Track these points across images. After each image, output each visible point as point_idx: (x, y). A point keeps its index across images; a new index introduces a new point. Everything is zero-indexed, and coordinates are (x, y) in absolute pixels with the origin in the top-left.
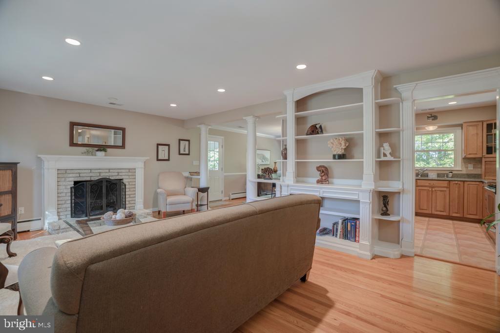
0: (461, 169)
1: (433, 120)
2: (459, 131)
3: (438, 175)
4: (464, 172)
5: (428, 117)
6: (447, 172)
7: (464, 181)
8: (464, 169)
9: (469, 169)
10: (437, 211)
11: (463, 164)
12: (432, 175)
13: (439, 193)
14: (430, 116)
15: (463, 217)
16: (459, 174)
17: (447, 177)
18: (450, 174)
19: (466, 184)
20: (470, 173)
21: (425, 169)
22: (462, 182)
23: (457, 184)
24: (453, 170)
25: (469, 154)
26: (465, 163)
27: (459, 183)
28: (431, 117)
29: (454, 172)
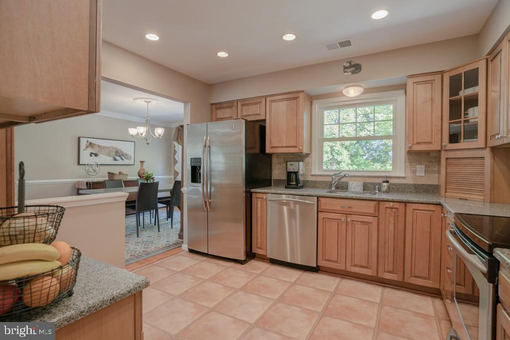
0: (403, 175)
1: (353, 73)
2: (400, 97)
3: (366, 187)
4: (410, 181)
5: (345, 68)
6: (380, 181)
7: (406, 203)
8: (410, 175)
9: (418, 174)
10: (355, 266)
11: (408, 164)
12: (355, 188)
13: (359, 227)
14: (348, 65)
15: (403, 282)
16: (400, 185)
17: (380, 190)
18: (385, 184)
19: (410, 207)
20: (419, 182)
21: (343, 174)
22: (404, 204)
23: (392, 208)
24: (390, 177)
25: (418, 143)
26: (411, 162)
27: (397, 205)
28: (351, 66)
29: (392, 181)
